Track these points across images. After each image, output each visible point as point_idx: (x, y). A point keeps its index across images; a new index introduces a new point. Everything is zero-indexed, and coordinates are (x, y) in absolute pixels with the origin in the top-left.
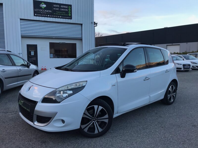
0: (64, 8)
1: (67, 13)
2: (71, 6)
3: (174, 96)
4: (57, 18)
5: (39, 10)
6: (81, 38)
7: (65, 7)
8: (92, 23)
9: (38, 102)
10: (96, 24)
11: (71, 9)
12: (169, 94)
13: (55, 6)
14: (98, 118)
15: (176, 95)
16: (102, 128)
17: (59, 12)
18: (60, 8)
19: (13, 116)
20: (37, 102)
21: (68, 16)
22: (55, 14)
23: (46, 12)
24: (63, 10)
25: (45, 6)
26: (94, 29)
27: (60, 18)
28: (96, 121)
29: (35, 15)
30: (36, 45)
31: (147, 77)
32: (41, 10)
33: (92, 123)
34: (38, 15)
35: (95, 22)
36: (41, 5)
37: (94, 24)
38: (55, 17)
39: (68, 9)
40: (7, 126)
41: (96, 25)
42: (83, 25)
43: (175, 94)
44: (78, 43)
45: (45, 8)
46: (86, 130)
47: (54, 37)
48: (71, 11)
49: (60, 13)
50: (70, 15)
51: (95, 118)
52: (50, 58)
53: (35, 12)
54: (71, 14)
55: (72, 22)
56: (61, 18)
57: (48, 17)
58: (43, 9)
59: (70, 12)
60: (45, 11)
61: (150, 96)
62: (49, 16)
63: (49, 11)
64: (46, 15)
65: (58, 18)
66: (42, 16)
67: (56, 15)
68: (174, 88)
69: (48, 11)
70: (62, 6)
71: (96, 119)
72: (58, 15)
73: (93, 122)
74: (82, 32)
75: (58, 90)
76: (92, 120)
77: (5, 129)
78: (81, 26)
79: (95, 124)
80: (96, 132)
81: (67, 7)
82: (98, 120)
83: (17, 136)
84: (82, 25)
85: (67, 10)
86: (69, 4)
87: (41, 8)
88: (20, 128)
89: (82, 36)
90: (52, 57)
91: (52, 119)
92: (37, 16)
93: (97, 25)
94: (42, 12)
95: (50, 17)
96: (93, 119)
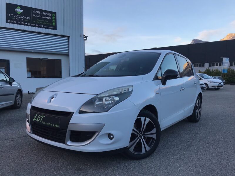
0: (46, 16)
1: (50, 21)
2: (55, 13)
3: (200, 112)
4: (37, 27)
5: (13, 15)
6: (68, 54)
7: (48, 14)
8: (81, 36)
9: (74, 113)
10: (86, 37)
11: (56, 17)
12: (197, 110)
13: (34, 11)
14: (146, 134)
15: (201, 111)
16: (149, 146)
17: (40, 20)
18: (41, 15)
19: (10, 143)
20: (72, 113)
21: (52, 26)
22: (34, 22)
23: (23, 19)
24: (45, 17)
25: (21, 11)
26: (84, 43)
27: (41, 27)
28: (142, 137)
29: (7, 22)
30: (9, 60)
31: (182, 87)
32: (16, 16)
33: (138, 140)
34: (12, 22)
35: (84, 35)
36: (17, 9)
37: (84, 38)
38: (35, 26)
39: (52, 17)
40: (10, 156)
41: (85, 39)
42: (70, 38)
43: (200, 109)
44: (63, 60)
45: (22, 14)
46: (132, 149)
47: (33, 51)
48: (56, 20)
49: (42, 22)
50: (54, 24)
51: (141, 133)
52: (27, 77)
53: (7, 18)
54: (56, 23)
55: (56, 34)
56: (43, 27)
57: (25, 25)
58: (19, 15)
59: (54, 21)
60: (22, 17)
61: (184, 110)
62: (26, 23)
63: (27, 18)
64: (23, 23)
65: (39, 27)
66: (17, 24)
67: (36, 23)
68: (200, 103)
69: (25, 18)
70: (44, 13)
71: (143, 135)
72: (38, 24)
73: (140, 138)
74: (69, 46)
75: (99, 96)
76: (139, 136)
77: (9, 160)
78: (67, 39)
79: (142, 141)
80: (143, 151)
81: (50, 15)
82: (145, 136)
83: (34, 166)
84: (68, 37)
85: (50, 18)
86: (53, 11)
87: (16, 13)
88: (33, 157)
89: (69, 51)
90: (30, 77)
91: (97, 133)
92: (10, 23)
93: (87, 39)
94: (17, 18)
95: (27, 25)
96: (139, 134)
